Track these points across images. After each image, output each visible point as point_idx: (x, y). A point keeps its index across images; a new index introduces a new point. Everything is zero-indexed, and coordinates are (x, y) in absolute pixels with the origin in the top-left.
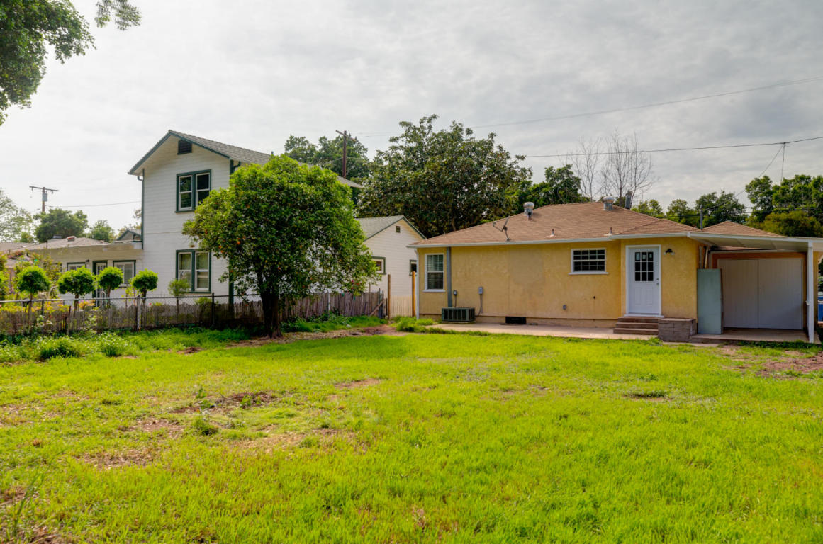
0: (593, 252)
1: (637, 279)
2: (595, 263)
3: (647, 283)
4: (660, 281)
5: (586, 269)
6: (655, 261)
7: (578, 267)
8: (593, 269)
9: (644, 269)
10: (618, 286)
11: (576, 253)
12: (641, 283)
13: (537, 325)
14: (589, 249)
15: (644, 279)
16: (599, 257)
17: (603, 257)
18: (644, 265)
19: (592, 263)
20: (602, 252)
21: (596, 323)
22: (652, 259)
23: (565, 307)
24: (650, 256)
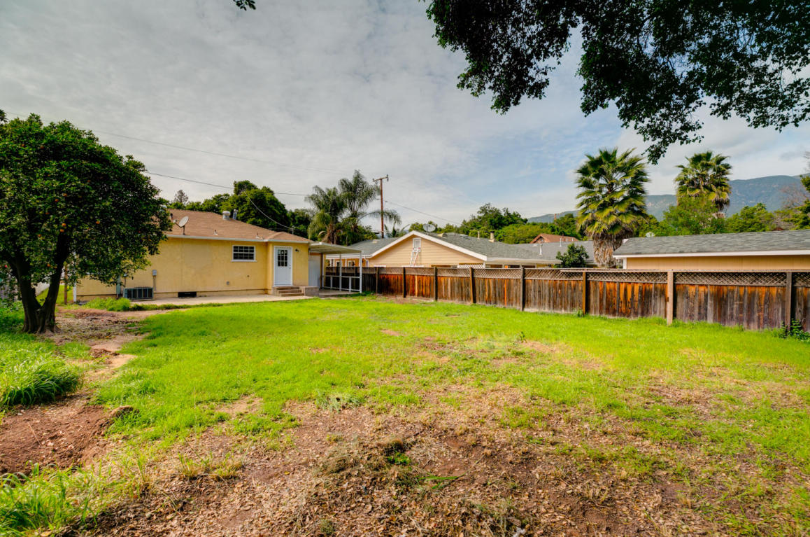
0: (246, 248)
1: (279, 265)
2: (247, 255)
3: (284, 268)
4: (292, 267)
5: (241, 258)
6: (288, 256)
7: (236, 257)
8: (246, 258)
9: (283, 259)
10: (266, 270)
11: (235, 247)
12: (281, 268)
13: (205, 296)
14: (244, 246)
15: (283, 265)
16: (251, 251)
17: (253, 251)
18: (283, 257)
19: (245, 255)
20: (253, 248)
21: (248, 292)
22: (286, 254)
23: (228, 283)
24: (285, 252)
